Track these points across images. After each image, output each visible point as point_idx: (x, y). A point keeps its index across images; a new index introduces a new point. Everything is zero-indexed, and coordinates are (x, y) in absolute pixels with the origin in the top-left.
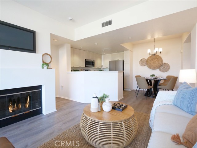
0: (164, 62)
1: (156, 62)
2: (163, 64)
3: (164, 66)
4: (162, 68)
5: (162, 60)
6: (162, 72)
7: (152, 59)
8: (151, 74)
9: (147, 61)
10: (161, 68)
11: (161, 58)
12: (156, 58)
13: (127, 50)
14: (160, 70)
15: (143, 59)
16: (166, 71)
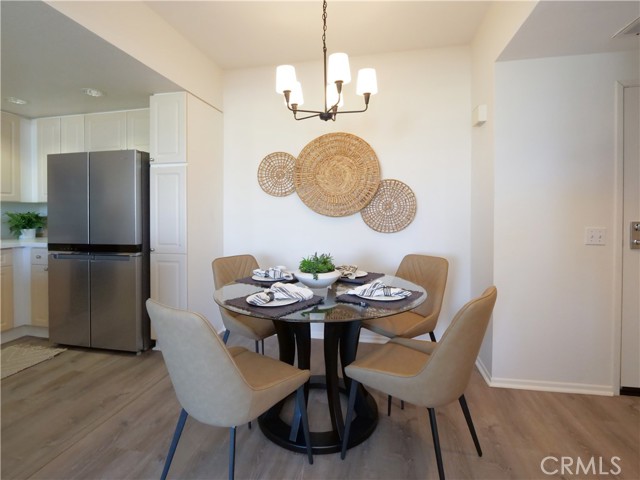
0: (387, 174)
1: (348, 174)
2: (381, 184)
3: (386, 198)
4: (378, 206)
5: (377, 168)
6: (377, 229)
7: (328, 158)
8: (309, 255)
9: (298, 169)
10: (372, 210)
11: (372, 151)
12: (345, 155)
13: (171, 87)
14: (369, 222)
15: (277, 154)
16: (400, 227)
